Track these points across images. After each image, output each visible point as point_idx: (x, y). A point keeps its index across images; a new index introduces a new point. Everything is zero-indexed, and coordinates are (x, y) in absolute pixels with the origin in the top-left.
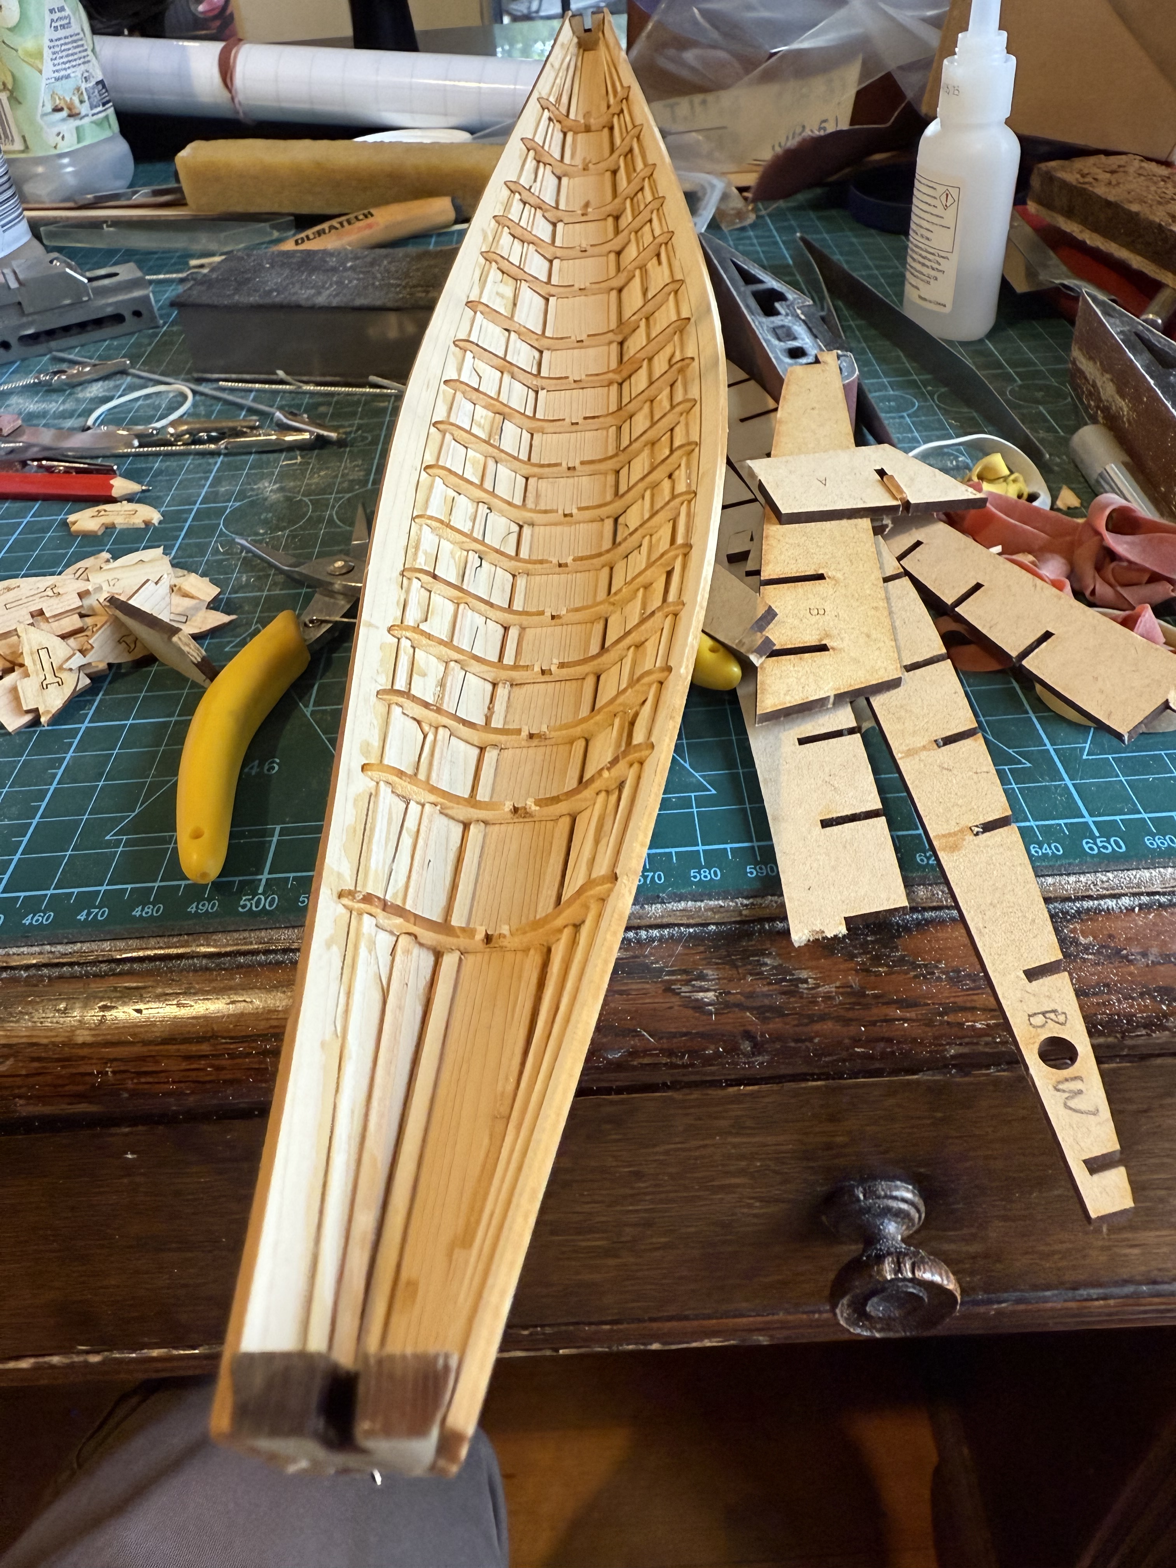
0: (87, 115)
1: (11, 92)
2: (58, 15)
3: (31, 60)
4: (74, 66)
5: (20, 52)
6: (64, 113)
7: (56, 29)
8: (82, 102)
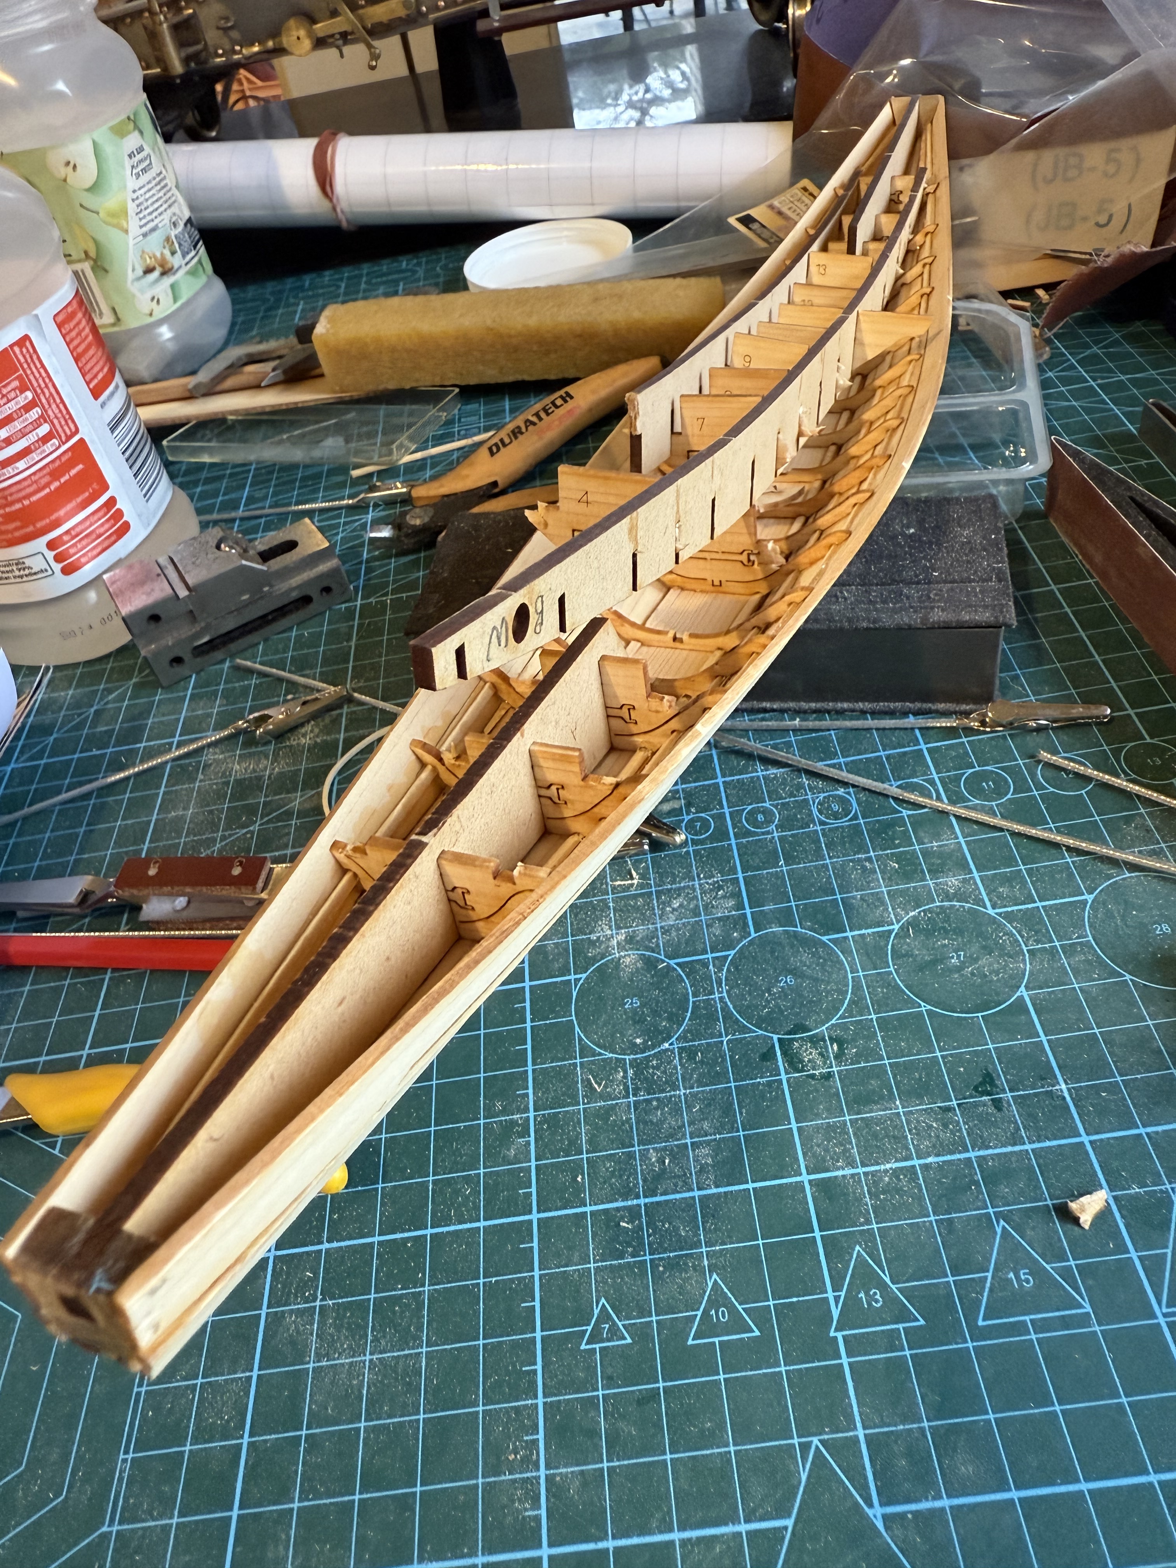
0: (180, 267)
1: (95, 261)
2: (139, 157)
3: (115, 221)
4: (160, 214)
5: (102, 214)
6: (156, 274)
7: (138, 176)
8: (173, 253)
